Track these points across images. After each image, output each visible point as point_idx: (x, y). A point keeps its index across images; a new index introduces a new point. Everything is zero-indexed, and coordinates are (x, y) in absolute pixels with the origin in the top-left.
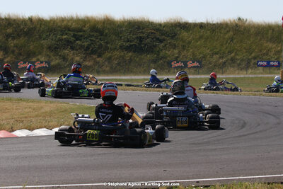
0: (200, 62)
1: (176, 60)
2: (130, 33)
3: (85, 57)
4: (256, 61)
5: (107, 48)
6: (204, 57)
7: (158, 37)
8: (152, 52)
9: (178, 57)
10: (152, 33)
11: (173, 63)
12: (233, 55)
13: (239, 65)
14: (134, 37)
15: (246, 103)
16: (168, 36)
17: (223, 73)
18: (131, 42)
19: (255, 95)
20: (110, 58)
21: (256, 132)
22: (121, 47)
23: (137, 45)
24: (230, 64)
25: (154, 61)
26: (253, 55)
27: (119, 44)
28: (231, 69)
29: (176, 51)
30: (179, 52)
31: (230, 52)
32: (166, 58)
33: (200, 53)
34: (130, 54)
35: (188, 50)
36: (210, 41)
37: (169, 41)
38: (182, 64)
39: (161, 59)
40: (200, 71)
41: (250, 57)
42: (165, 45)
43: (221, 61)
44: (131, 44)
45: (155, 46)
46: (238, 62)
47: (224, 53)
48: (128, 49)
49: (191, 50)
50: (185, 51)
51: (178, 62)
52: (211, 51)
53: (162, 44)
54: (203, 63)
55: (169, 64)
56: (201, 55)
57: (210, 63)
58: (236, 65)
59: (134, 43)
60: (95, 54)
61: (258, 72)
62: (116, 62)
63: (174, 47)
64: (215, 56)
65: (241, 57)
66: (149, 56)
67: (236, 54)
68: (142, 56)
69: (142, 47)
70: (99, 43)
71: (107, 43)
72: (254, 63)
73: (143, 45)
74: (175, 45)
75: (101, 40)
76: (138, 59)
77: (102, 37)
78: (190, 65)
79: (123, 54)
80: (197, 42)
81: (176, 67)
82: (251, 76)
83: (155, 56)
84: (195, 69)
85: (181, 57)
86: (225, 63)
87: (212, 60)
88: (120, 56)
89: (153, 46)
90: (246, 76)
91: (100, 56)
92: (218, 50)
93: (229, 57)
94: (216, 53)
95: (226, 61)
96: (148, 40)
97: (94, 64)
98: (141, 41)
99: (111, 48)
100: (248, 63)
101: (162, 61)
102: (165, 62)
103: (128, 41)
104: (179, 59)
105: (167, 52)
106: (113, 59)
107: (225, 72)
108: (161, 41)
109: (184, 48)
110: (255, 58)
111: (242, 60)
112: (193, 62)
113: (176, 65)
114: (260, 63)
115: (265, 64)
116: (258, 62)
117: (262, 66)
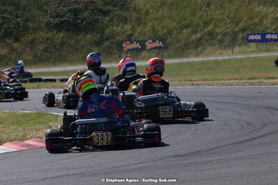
0: (164, 41)
1: (129, 40)
2: (60, 4)
4: (245, 34)
5: (26, 28)
6: (170, 33)
7: (100, 7)
8: (93, 30)
9: (131, 35)
10: (92, 2)
11: (124, 45)
12: (211, 27)
13: (221, 42)
14: (65, 9)
15: (241, 97)
16: (115, 5)
17: (198, 55)
18: (61, 17)
19: (252, 84)
20: (32, 42)
21: (263, 136)
22: (47, 25)
23: (71, 21)
24: (207, 40)
25: (97, 44)
26: (240, 26)
27: (45, 20)
28: (209, 48)
29: (128, 27)
30: (133, 28)
31: (206, 24)
32: (114, 38)
33: (163, 28)
34: (62, 35)
35: (145, 24)
36: (176, 9)
37: (117, 13)
38: (138, 45)
39: (107, 39)
40: (165, 54)
41: (236, 29)
42: (112, 19)
43: (194, 37)
44: (62, 19)
45: (97, 21)
46: (219, 37)
47: (198, 25)
48: (58, 27)
49: (150, 24)
50: (142, 25)
51: (132, 43)
52: (178, 23)
53: (107, 18)
54: (168, 42)
55: (119, 45)
56: (165, 31)
57: (178, 41)
58: (216, 42)
59: (66, 19)
60: (10, 38)
61: (250, 50)
62: (42, 48)
63: (125, 21)
64: (185, 31)
65: (223, 29)
66: (88, 36)
67: (216, 26)
68: (80, 37)
69: (78, 24)
70: (14, 22)
71: (26, 20)
72: (243, 38)
73: (79, 21)
74: (125, 18)
75: (17, 17)
76: (73, 42)
77: (19, 12)
78: (149, 45)
79: (50, 35)
80: (158, 11)
81: (129, 50)
82: (239, 57)
83: (98, 35)
84: (157, 51)
85: (136, 35)
86: (200, 40)
87: (180, 36)
88: (47, 39)
89: (95, 21)
90: (232, 57)
91: (17, 40)
92: (188, 22)
93: (206, 30)
94: (187, 27)
95: (202, 36)
96: (86, 14)
97: (10, 53)
98: (76, 15)
99: (33, 28)
100: (234, 38)
101: (108, 43)
102: (112, 43)
103: (57, 16)
104: (133, 38)
105: (115, 28)
106: (36, 42)
107: (200, 52)
108: (105, 13)
109: (139, 21)
110: (243, 30)
111: (225, 35)
112: (154, 41)
113: (129, 47)
114: (252, 37)
115: (259, 37)
116: (248, 35)
117: (254, 41)
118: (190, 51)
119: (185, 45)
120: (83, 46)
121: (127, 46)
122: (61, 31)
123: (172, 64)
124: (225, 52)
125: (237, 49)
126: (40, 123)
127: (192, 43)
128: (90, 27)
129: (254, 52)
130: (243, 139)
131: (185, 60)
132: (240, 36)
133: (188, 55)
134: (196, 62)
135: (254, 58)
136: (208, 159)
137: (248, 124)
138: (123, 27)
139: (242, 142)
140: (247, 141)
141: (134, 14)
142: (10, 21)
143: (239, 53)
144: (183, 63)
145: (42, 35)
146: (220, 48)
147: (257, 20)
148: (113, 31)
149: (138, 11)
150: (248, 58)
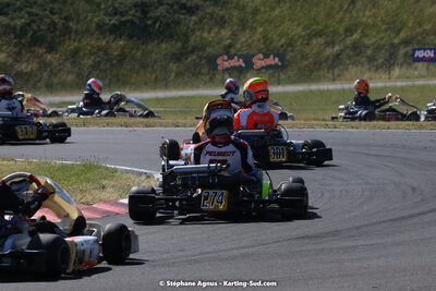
0: (281, 57)
1: (227, 54)
3: (19, 53)
4: (409, 49)
5: (67, 31)
6: (291, 44)
8: (172, 36)
9: (230, 46)
11: (219, 61)
12: (356, 36)
13: (371, 59)
15: (404, 147)
17: (334, 80)
18: (122, 14)
20: (75, 53)
22: (100, 26)
23: (137, 21)
24: (349, 57)
25: (177, 58)
26: (402, 35)
27: (96, 19)
28: (353, 70)
29: (226, 33)
30: (234, 35)
31: (349, 31)
32: (203, 48)
33: (281, 35)
34: (121, 43)
35: (253, 29)
36: (302, 6)
37: (209, 10)
38: (241, 63)
39: (192, 52)
40: (283, 77)
41: (396, 41)
42: (201, 21)
43: (329, 51)
44: (123, 19)
45: (178, 23)
46: (369, 52)
47: (335, 32)
48: (116, 30)
49: (261, 30)
50: (248, 31)
51: (231, 57)
52: (305, 29)
53: (194, 18)
54: (288, 57)
55: (212, 62)
56: (283, 40)
57: (305, 57)
58: (363, 59)
59: (129, 17)
60: (40, 46)
61: (416, 73)
62: (90, 62)
63: (222, 22)
64: (314, 41)
65: (374, 40)
66: (163, 46)
67: (364, 35)
68: (149, 47)
69: (147, 26)
70: (48, 21)
71: (66, 18)
72: (406, 55)
73: (149, 22)
74: (222, 18)
75: (52, 12)
76: (139, 54)
77: (56, 6)
78: (259, 62)
79: (104, 43)
80: (273, 9)
81: (227, 69)
82: (399, 84)
83: (179, 45)
84: (271, 71)
85: (239, 46)
86: (338, 56)
87: (307, 50)
88: (99, 49)
89: (174, 22)
90: (389, 84)
91: (51, 49)
92: (320, 27)
93: (349, 41)
94: (319, 34)
95: (342, 51)
96: (161, 10)
97: (39, 69)
98: (145, 12)
99: (76, 31)
100: (391, 54)
101: (194, 57)
102: (201, 58)
103: (115, 14)
104: (233, 51)
105: (205, 35)
106: (82, 53)
107: (339, 75)
108: (191, 11)
109: (243, 25)
110: (406, 43)
111: (378, 48)
112: (266, 56)
113: (227, 65)
114: (420, 54)
115: (431, 54)
116: (414, 51)
117: (423, 59)
118: (322, 73)
119: (315, 64)
120: (155, 62)
121: (224, 63)
122: (121, 36)
123: (294, 93)
124: (377, 75)
125: (396, 71)
126: (88, 180)
127: (326, 61)
128: (167, 31)
129: (424, 77)
130: (406, 213)
131: (314, 87)
132: (402, 51)
133: (318, 80)
134: (332, 91)
135: (423, 87)
136: (350, 244)
137: (414, 189)
138: (219, 33)
139: (403, 218)
140: (412, 216)
141: (236, 13)
142: (41, 19)
143: (399, 78)
144: (311, 91)
145: (91, 42)
146: (370, 69)
147: (429, 27)
148: (202, 38)
149: (242, 9)
150: (414, 86)
